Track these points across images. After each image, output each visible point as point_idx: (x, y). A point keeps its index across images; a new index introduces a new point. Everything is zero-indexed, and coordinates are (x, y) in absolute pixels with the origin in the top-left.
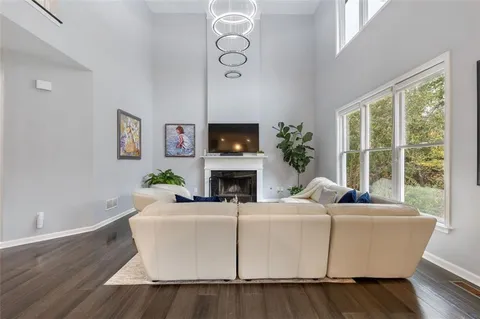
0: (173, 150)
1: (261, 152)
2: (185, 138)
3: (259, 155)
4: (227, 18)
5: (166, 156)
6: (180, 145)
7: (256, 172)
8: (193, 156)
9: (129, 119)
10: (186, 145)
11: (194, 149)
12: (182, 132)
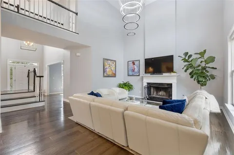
0: (131, 73)
1: (175, 72)
2: (135, 67)
3: (173, 74)
4: (127, 6)
5: (128, 75)
6: (133, 71)
7: (172, 84)
8: (139, 75)
9: (109, 61)
10: (136, 70)
11: (139, 72)
12: (134, 64)
